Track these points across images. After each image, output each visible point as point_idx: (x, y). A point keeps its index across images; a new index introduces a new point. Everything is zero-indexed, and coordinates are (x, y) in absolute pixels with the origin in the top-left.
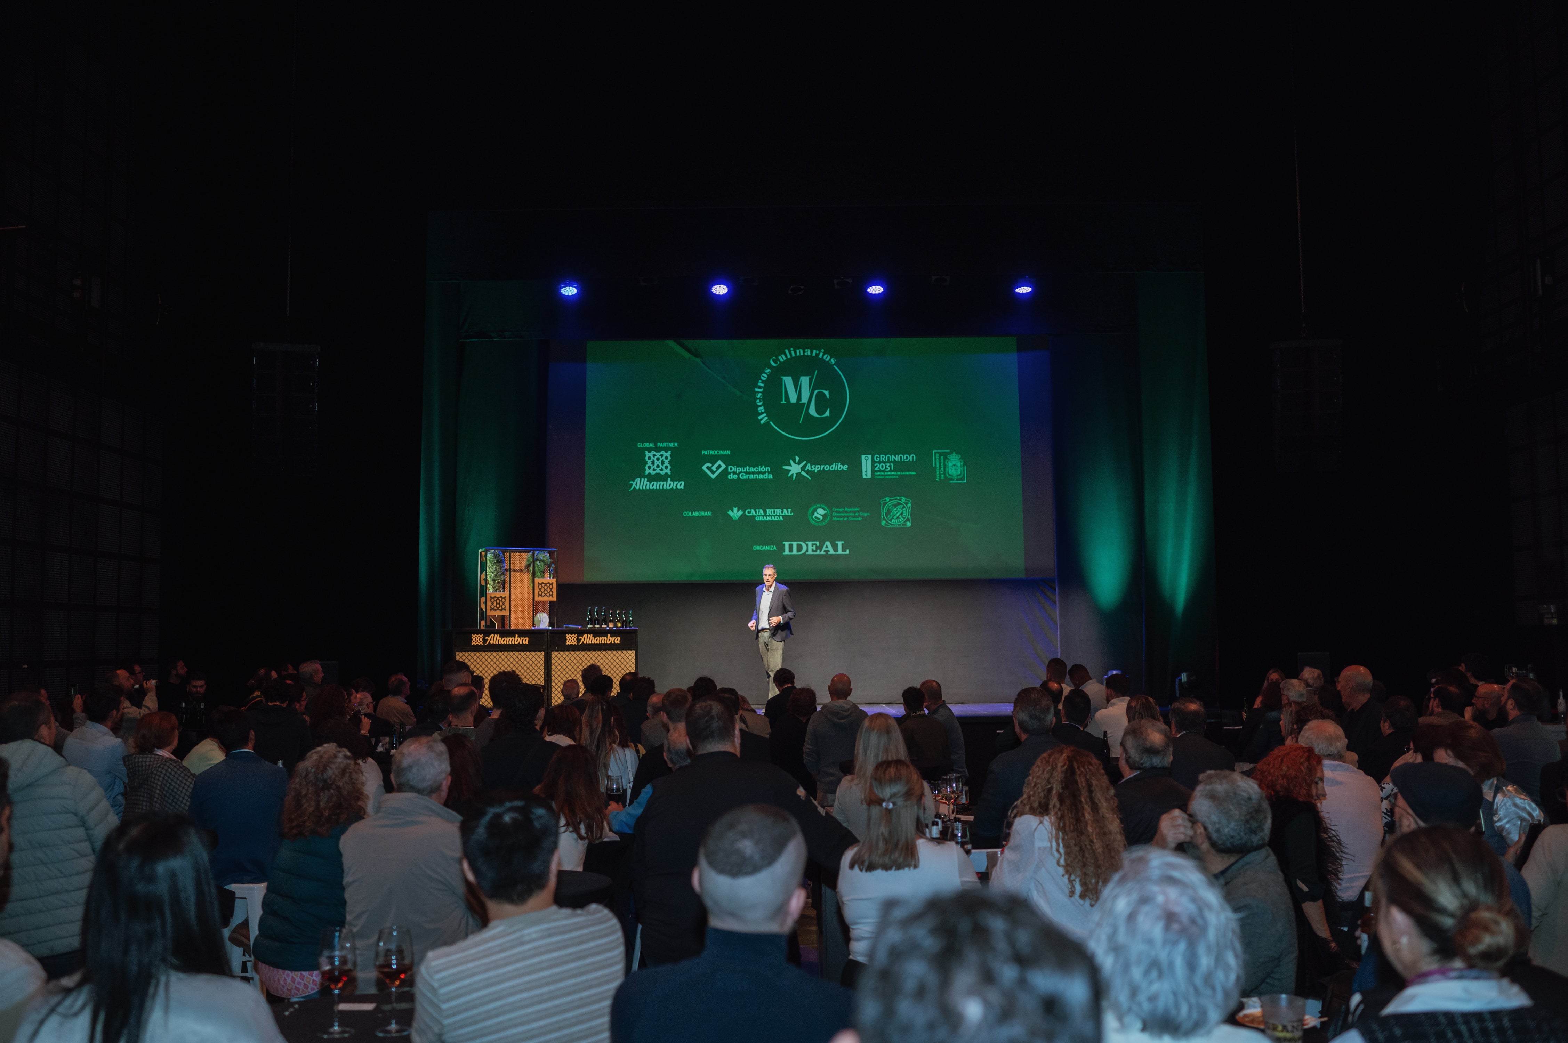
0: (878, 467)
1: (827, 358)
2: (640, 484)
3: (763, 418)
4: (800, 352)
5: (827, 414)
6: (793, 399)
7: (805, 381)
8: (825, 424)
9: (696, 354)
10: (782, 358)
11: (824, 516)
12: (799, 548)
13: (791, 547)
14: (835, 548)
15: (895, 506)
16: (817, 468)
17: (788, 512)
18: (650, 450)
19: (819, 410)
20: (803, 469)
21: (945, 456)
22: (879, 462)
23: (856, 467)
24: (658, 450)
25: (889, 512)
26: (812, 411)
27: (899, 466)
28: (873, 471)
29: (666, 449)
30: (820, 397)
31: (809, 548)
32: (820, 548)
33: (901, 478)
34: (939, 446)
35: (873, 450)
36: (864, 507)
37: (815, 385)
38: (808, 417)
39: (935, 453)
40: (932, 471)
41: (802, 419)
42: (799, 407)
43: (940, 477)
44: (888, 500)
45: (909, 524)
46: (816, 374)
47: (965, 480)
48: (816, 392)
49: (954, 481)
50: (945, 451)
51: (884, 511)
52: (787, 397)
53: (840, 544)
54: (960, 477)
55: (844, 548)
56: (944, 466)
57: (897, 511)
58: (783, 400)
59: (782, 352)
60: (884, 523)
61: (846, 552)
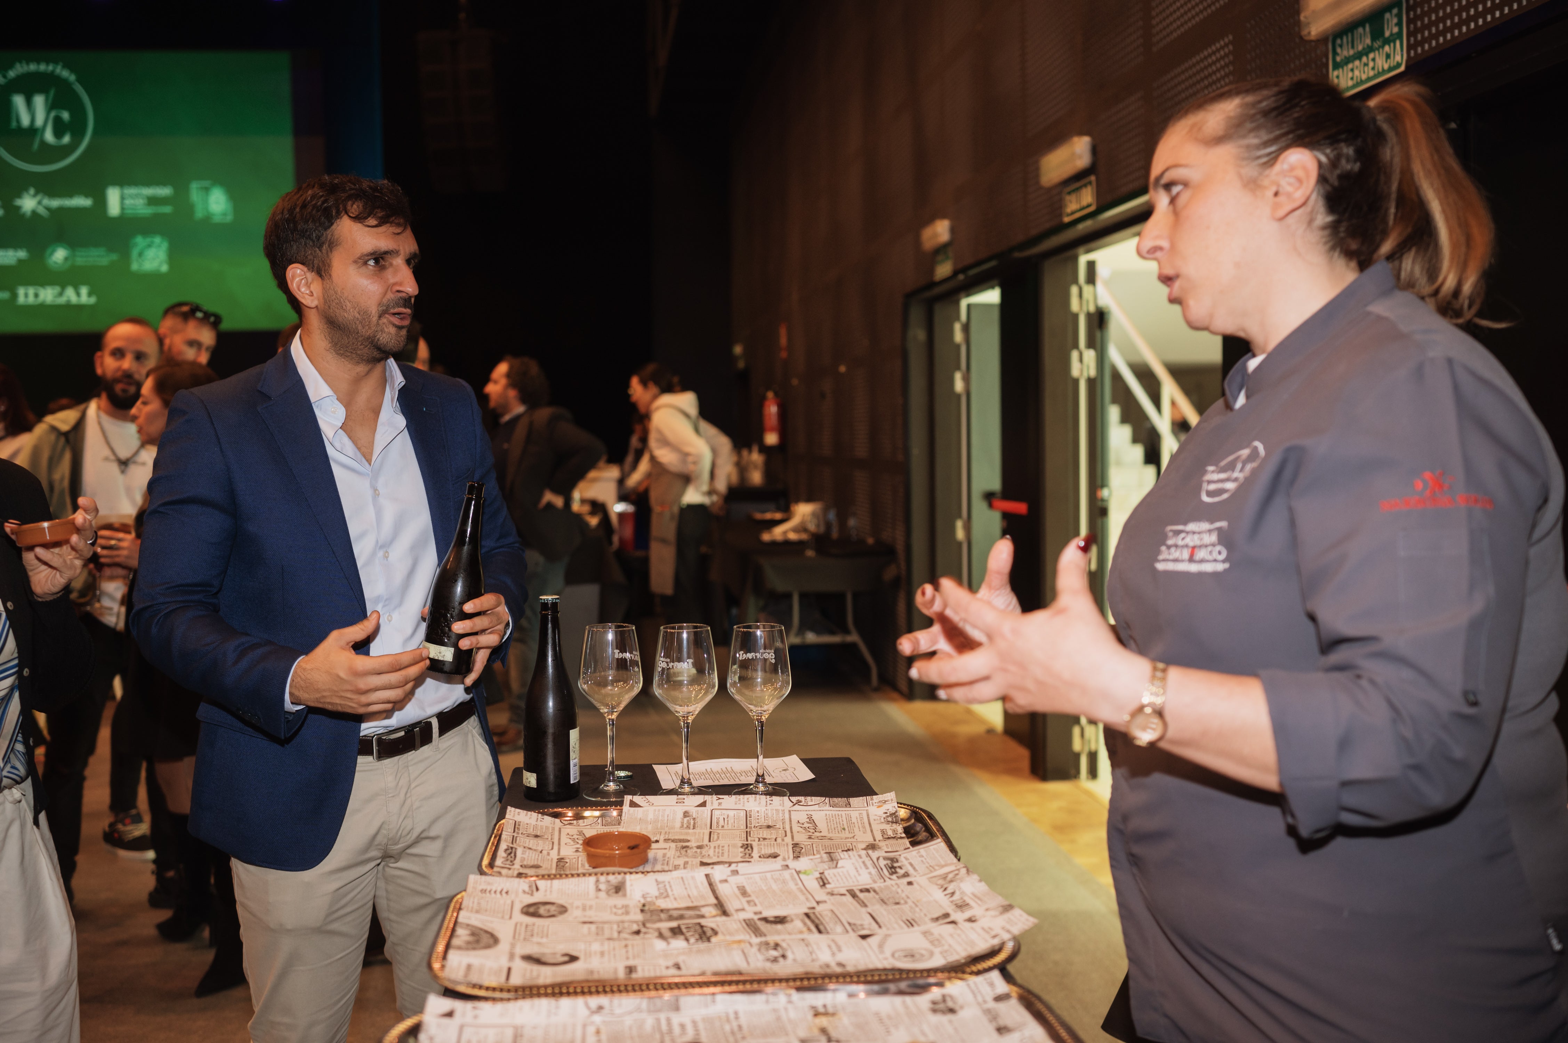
0: (128, 202)
1: (65, 74)
4: (33, 67)
5: (66, 139)
6: (25, 121)
7: (39, 101)
8: (65, 150)
10: (12, 74)
11: (66, 259)
12: (36, 295)
13: (26, 295)
14: (78, 294)
15: (149, 246)
16: (55, 203)
17: (22, 254)
19: (58, 134)
20: (39, 203)
21: (207, 190)
22: (132, 197)
23: (101, 202)
25: (140, 254)
26: (49, 136)
27: (152, 201)
28: (123, 208)
30: (58, 121)
31: (48, 295)
32: (61, 294)
33: (156, 216)
34: (199, 178)
35: (122, 182)
36: (111, 250)
37: (52, 106)
38: (43, 143)
39: (194, 186)
40: (191, 208)
41: (36, 145)
42: (33, 131)
43: (199, 214)
44: (140, 241)
45: (165, 268)
46: (52, 92)
47: (229, 218)
48: (53, 114)
49: (217, 219)
50: (206, 183)
51: (135, 253)
52: (18, 121)
53: (84, 291)
54: (225, 214)
55: (90, 294)
56: (206, 202)
57: (150, 253)
58: (14, 124)
59: (11, 66)
60: (135, 267)
61: (93, 300)
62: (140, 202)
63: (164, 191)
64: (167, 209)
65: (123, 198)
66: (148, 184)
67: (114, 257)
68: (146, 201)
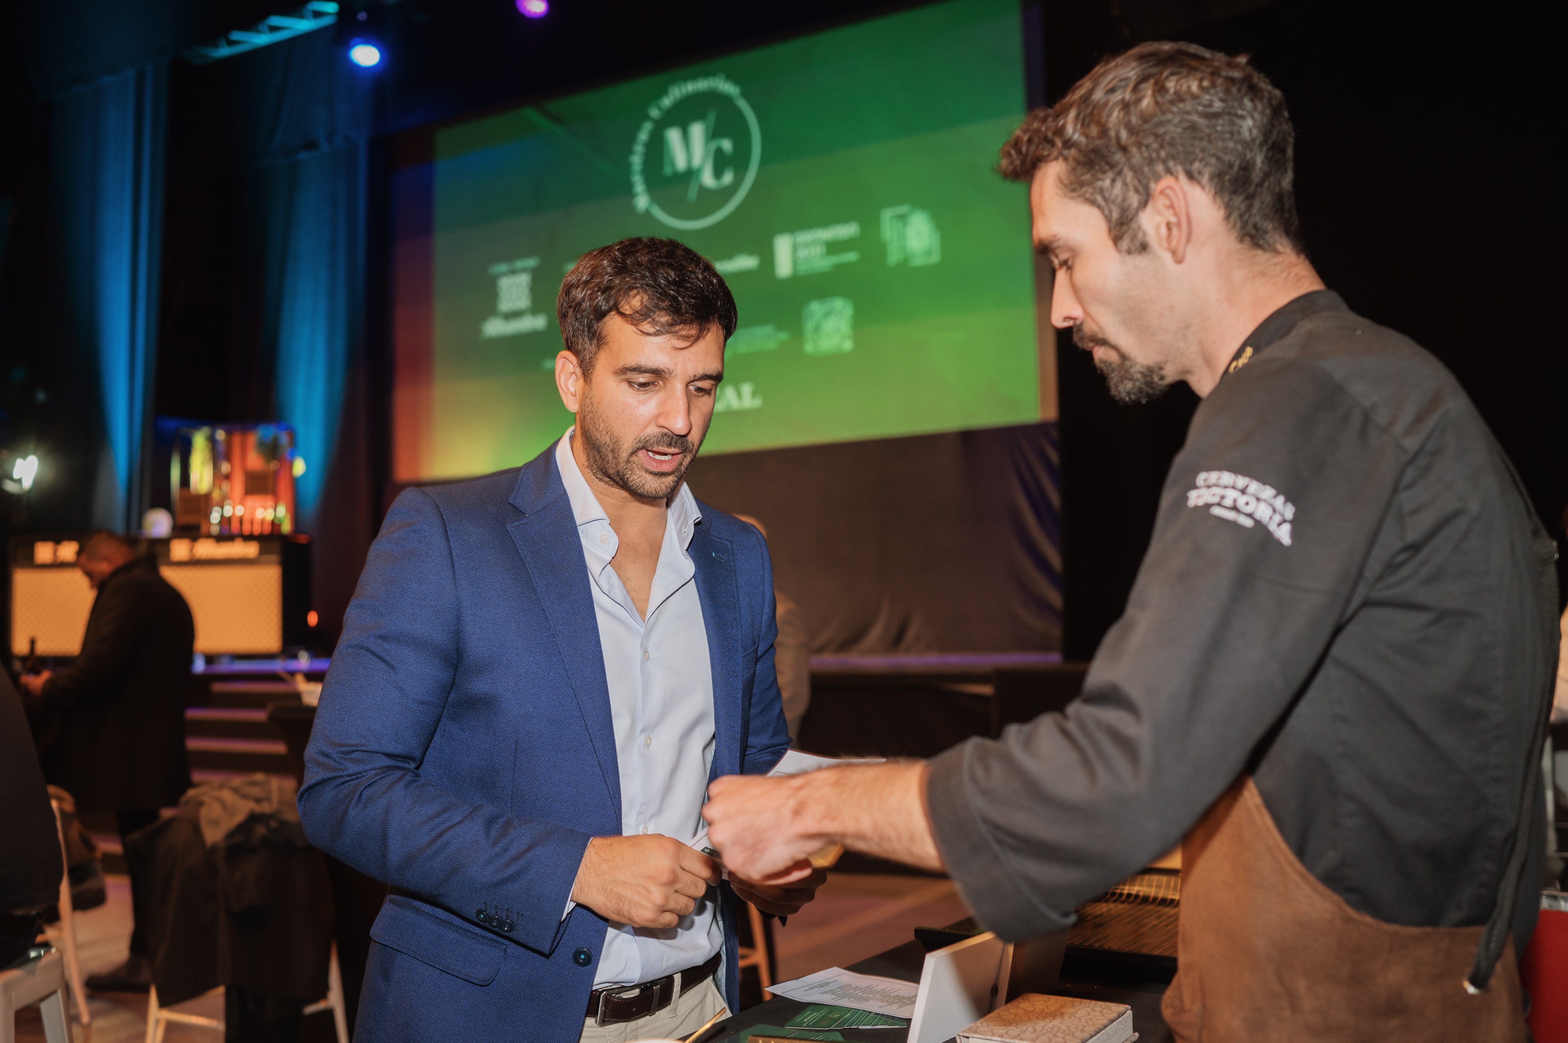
0: (802, 253)
1: (727, 88)
2: (494, 328)
3: (642, 202)
4: (691, 87)
5: (728, 178)
6: (681, 163)
7: (697, 130)
8: (726, 193)
9: (557, 119)
10: (667, 102)
14: (739, 394)
15: (827, 315)
18: (504, 274)
19: (718, 173)
21: (903, 218)
22: (806, 245)
23: (768, 258)
24: (514, 272)
25: (817, 329)
26: (708, 179)
27: (833, 247)
28: (795, 262)
29: (524, 270)
30: (719, 154)
33: (838, 268)
34: (891, 204)
35: (794, 226)
36: (780, 327)
37: (713, 134)
38: (702, 190)
39: (887, 215)
40: (881, 249)
41: (692, 193)
42: (690, 174)
43: (894, 257)
44: (816, 308)
45: (848, 345)
46: (712, 116)
47: (935, 258)
48: (713, 146)
49: (919, 261)
50: (903, 209)
51: (809, 326)
52: (673, 164)
53: (747, 389)
54: (928, 253)
55: (754, 394)
56: (903, 236)
57: (830, 325)
58: (668, 170)
59: (664, 92)
60: (809, 348)
61: (757, 403)
62: (819, 250)
63: (847, 231)
64: (851, 257)
65: (795, 248)
66: (825, 223)
67: (783, 336)
68: (824, 249)
